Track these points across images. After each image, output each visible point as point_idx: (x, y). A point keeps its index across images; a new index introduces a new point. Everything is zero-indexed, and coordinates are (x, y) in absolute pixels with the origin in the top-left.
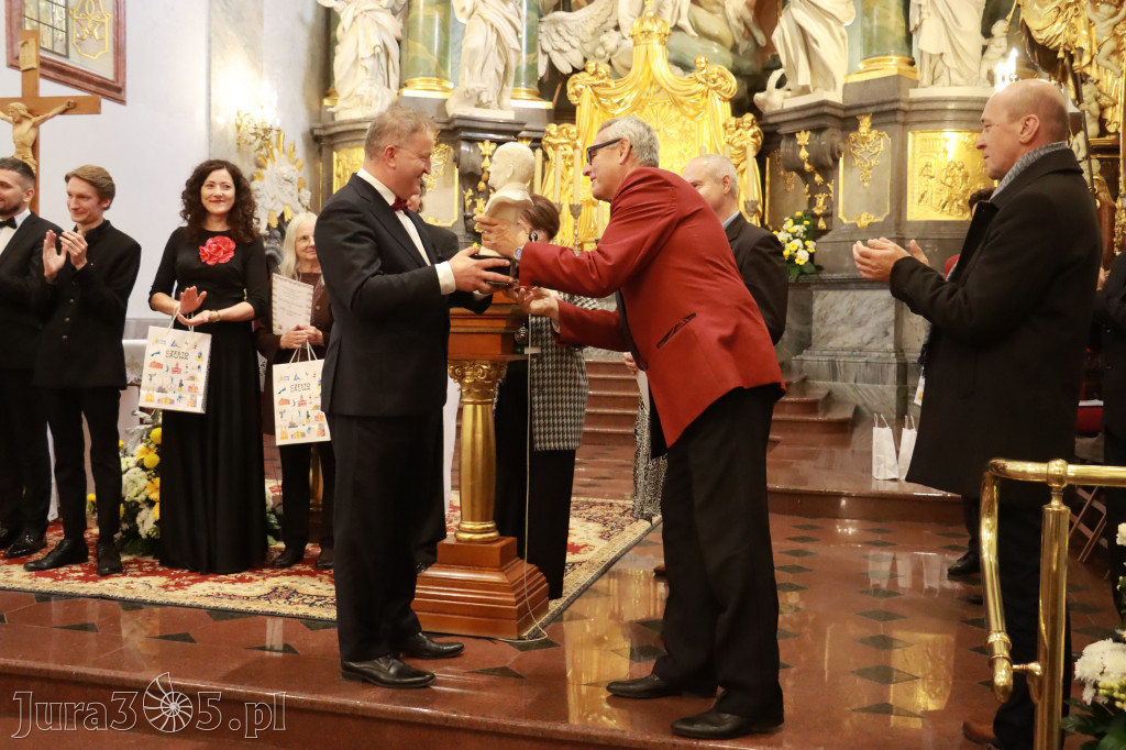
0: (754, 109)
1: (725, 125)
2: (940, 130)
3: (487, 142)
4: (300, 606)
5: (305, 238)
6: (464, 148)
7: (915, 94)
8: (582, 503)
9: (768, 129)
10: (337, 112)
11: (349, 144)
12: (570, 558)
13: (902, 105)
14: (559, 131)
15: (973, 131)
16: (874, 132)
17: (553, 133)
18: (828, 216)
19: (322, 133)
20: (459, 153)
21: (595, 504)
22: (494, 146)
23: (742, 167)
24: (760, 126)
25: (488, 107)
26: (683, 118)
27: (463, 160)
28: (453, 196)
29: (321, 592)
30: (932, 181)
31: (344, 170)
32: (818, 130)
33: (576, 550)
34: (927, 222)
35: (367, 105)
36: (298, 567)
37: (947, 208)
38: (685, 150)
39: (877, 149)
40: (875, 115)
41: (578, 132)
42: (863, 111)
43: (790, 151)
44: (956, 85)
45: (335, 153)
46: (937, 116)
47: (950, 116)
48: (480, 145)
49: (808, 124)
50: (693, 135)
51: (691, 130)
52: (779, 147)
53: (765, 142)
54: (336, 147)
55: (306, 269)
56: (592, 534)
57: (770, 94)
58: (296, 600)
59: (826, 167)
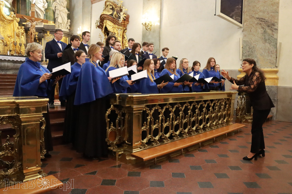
1: (18, 28)
16: (50, 34)
23: (21, 37)
40: (50, 31)
44: (63, 29)
49: (38, 31)
59: (40, 39)
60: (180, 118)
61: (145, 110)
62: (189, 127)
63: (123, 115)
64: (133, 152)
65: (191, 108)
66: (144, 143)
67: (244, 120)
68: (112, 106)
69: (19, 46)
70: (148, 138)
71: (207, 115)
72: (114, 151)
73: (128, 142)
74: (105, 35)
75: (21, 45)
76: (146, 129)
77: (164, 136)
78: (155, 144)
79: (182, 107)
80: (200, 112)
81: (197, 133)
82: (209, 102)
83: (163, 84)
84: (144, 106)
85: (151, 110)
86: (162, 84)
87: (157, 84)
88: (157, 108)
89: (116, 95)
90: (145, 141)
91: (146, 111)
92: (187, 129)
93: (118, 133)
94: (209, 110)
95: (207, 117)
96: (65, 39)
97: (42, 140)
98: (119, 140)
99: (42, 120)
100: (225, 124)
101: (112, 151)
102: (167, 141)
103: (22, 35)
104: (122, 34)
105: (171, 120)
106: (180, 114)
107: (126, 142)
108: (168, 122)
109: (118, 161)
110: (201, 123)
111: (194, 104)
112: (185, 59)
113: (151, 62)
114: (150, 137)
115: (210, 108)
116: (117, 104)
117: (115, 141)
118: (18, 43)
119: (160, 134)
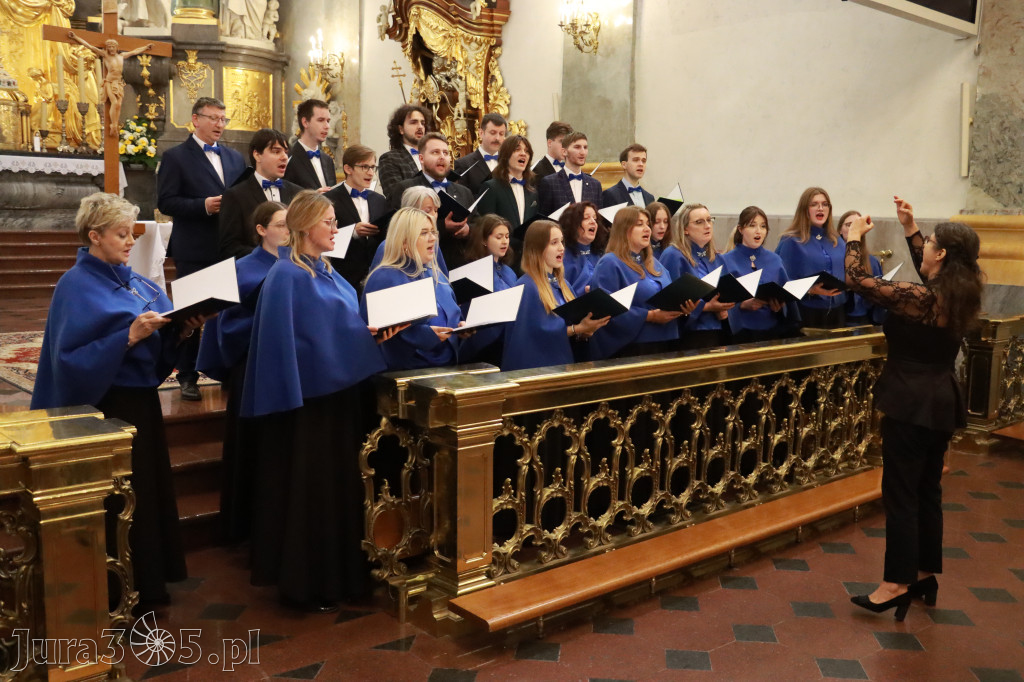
16: (199, 64)
23: (85, 75)
30: (240, 103)
34: (238, 132)
37: (249, 123)
39: (201, 77)
40: (200, 51)
42: (193, 47)
44: (250, 38)
47: (242, 59)
59: (160, 85)
60: (657, 452)
61: (506, 433)
62: (697, 483)
63: (429, 450)
64: (459, 592)
65: (704, 413)
66: (505, 554)
67: (960, 438)
68: (384, 420)
69: (79, 115)
70: (521, 536)
71: (778, 430)
72: (394, 582)
73: (441, 553)
74: (417, 69)
75: (83, 109)
76: (513, 503)
77: (587, 524)
78: (552, 556)
79: (664, 413)
80: (744, 423)
81: (733, 503)
82: (788, 382)
83: (587, 325)
84: (497, 423)
85: (531, 433)
86: (585, 323)
87: (568, 324)
88: (556, 424)
89: (396, 383)
90: (509, 547)
91: (511, 437)
92: (687, 491)
93: (407, 519)
94: (787, 412)
95: (776, 439)
96: (260, 81)
97: (123, 560)
98: (415, 542)
99: (121, 490)
100: (862, 463)
101: (385, 583)
102: (601, 544)
103: (90, 69)
104: (482, 64)
105: (616, 462)
106: (655, 439)
107: (436, 552)
108: (605, 471)
109: (407, 620)
110: (748, 463)
111: (719, 396)
112: (700, 206)
113: (552, 238)
114: (528, 531)
115: (792, 405)
116: (401, 417)
117: (397, 548)
118: (74, 100)
119: (573, 516)
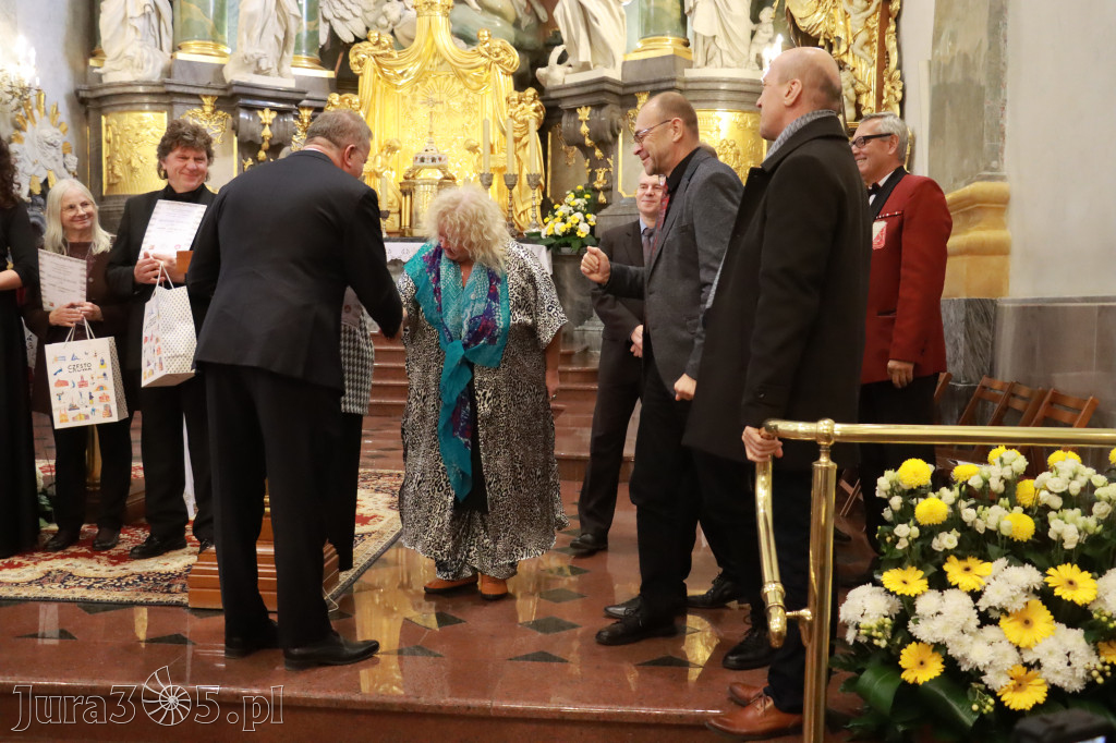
0: (536, 83)
1: (507, 99)
2: (712, 109)
3: (267, 110)
4: (76, 589)
5: (72, 207)
6: (243, 115)
7: (690, 73)
8: (370, 474)
9: (550, 103)
10: (105, 74)
11: (120, 108)
12: (359, 529)
13: (678, 85)
14: (342, 100)
15: (744, 112)
17: (335, 102)
18: (608, 190)
19: (89, 95)
20: (238, 121)
21: (382, 475)
22: (274, 115)
23: (524, 140)
24: (542, 100)
25: (267, 74)
26: (467, 91)
27: (243, 129)
28: (233, 164)
29: (99, 574)
31: (115, 135)
32: (599, 106)
33: (365, 521)
35: (138, 67)
36: (73, 549)
38: (469, 123)
41: (361, 103)
42: (641, 88)
43: (572, 125)
44: (728, 67)
45: (103, 117)
46: (710, 96)
47: (722, 96)
48: (260, 113)
49: (588, 100)
50: (476, 108)
51: (475, 103)
52: (561, 122)
53: (547, 117)
54: (105, 111)
55: (75, 239)
56: (380, 504)
57: (552, 69)
58: (72, 584)
59: (606, 142)
